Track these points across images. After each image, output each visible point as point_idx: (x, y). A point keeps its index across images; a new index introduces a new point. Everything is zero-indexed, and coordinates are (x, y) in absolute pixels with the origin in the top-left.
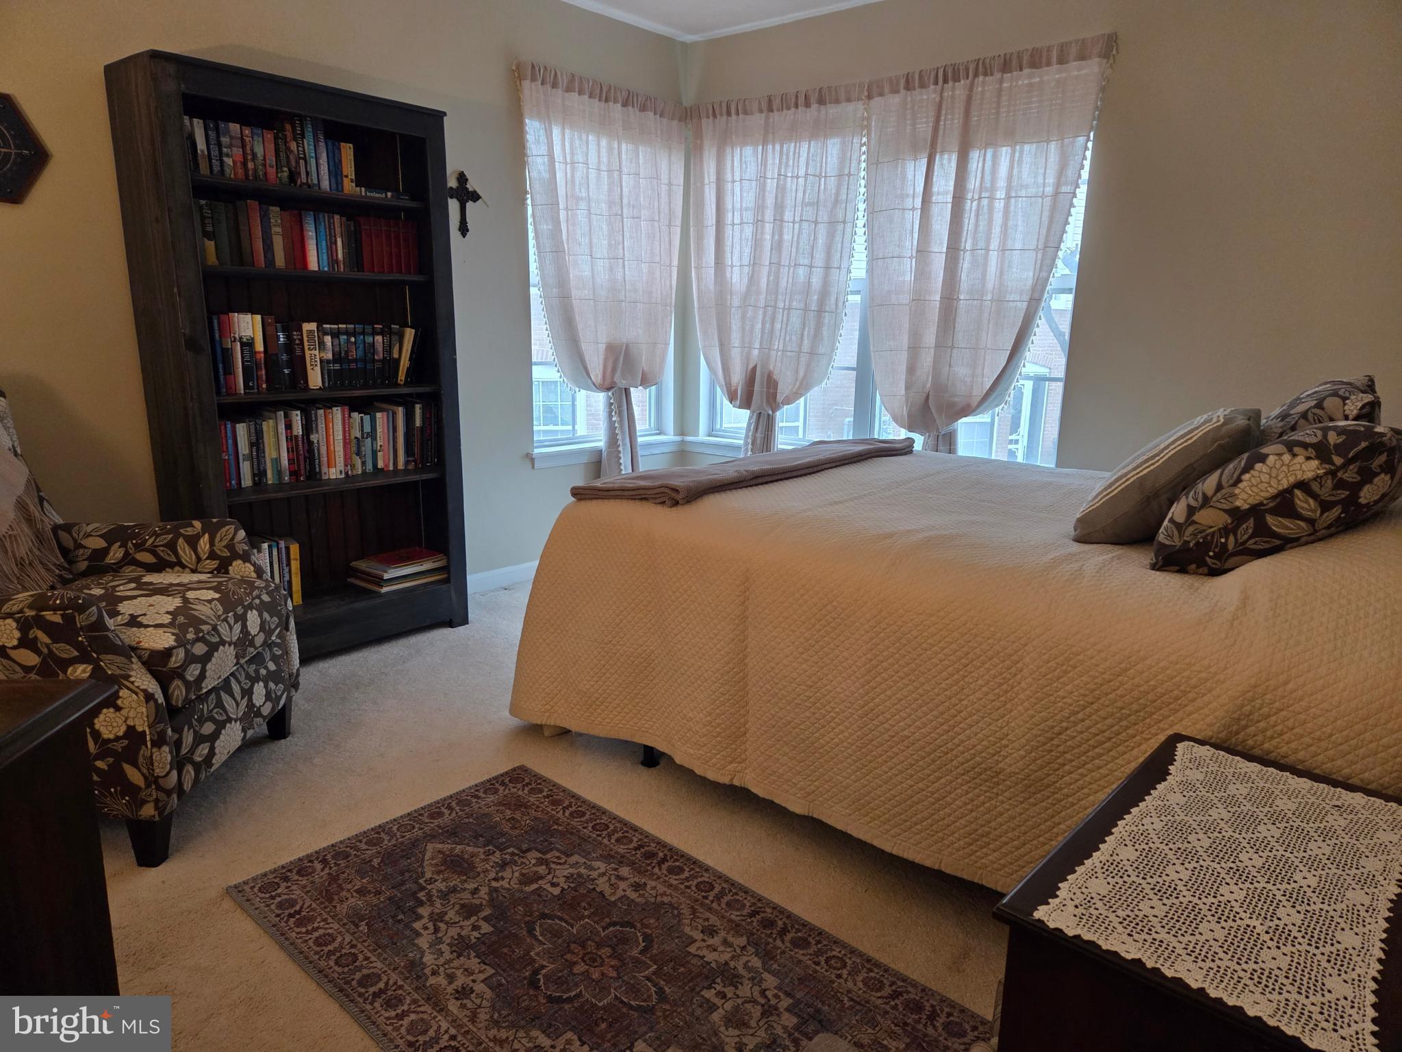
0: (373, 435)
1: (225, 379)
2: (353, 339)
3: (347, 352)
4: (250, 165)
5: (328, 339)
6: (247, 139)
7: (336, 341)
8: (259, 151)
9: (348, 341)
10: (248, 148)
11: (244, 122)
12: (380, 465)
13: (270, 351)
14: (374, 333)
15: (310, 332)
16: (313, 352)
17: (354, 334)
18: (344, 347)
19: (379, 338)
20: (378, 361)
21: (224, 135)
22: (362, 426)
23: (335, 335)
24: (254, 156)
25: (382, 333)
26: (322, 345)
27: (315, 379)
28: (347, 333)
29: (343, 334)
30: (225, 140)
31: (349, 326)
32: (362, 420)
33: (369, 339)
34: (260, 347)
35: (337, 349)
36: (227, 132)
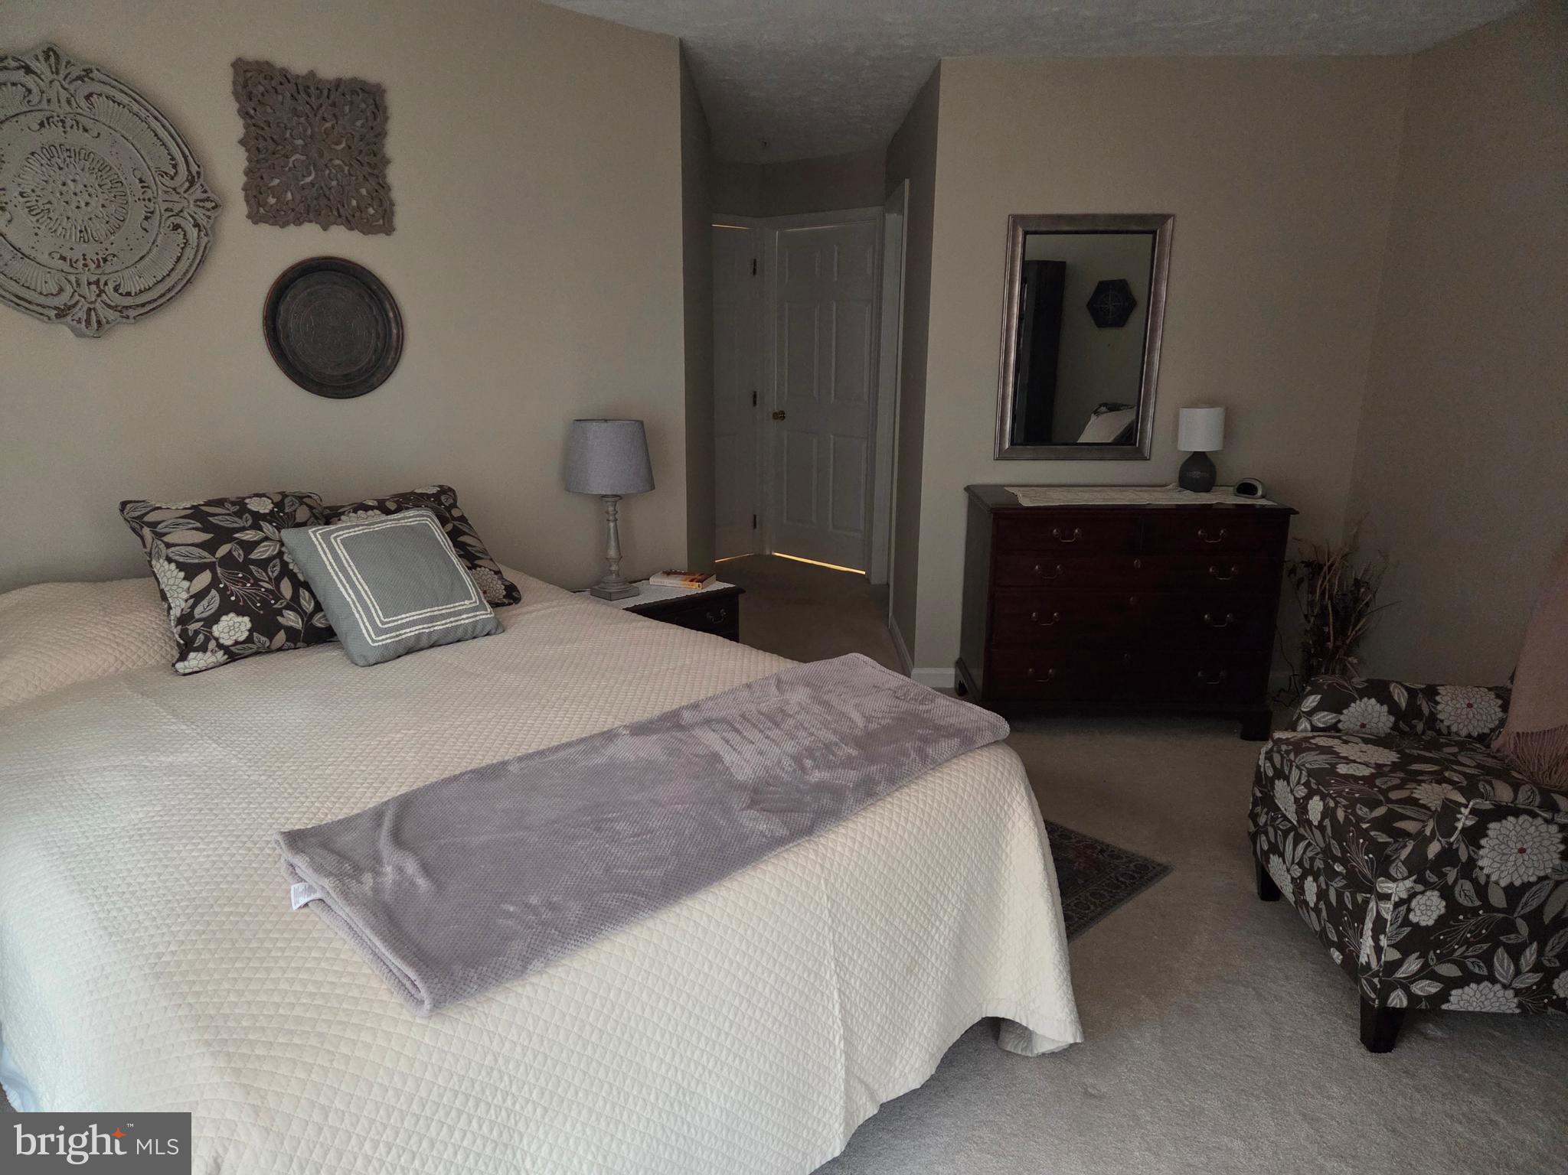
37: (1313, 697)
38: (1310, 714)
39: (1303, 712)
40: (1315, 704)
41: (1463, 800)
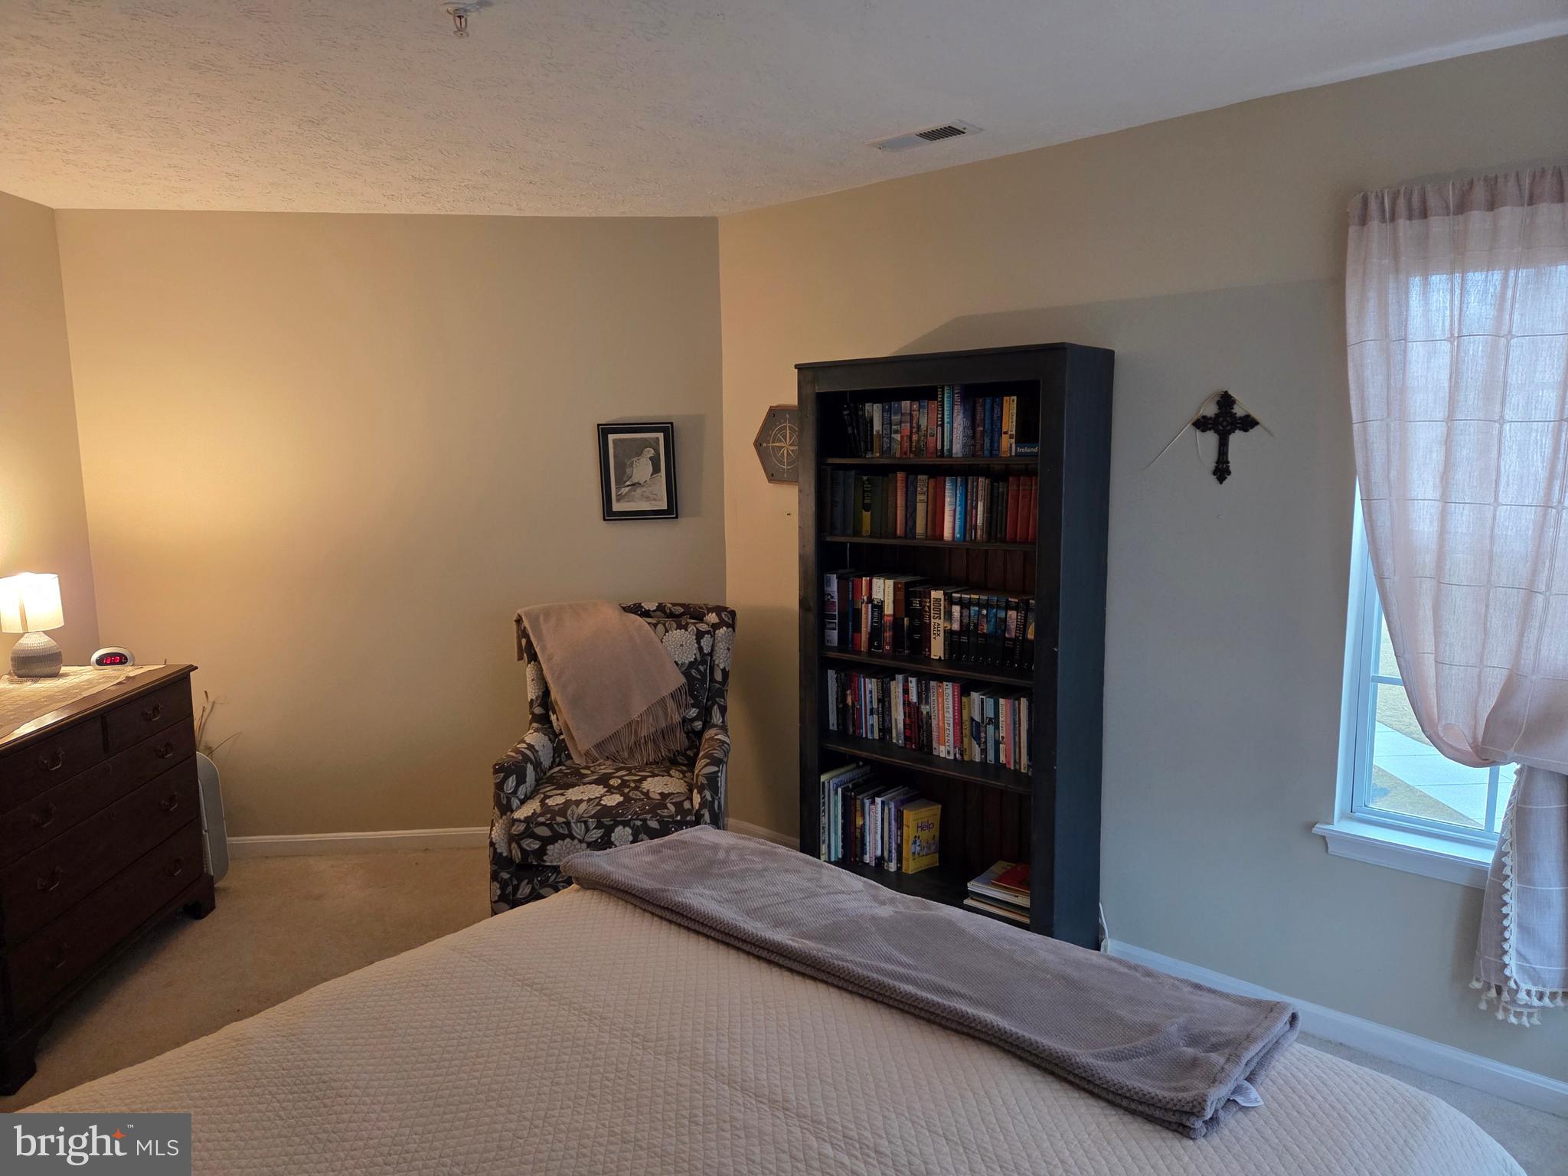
0: (995, 721)
1: (852, 635)
2: (984, 612)
3: (976, 625)
4: (915, 437)
5: (956, 609)
6: (915, 413)
7: (966, 612)
8: (923, 422)
9: (979, 612)
10: (914, 421)
11: (912, 399)
12: (1002, 759)
13: (897, 616)
14: (1008, 607)
15: (938, 600)
16: (937, 621)
17: (987, 605)
18: (974, 619)
19: (1012, 614)
20: (1010, 639)
21: (896, 414)
22: (982, 709)
23: (965, 605)
24: (919, 427)
25: (1016, 608)
26: (949, 615)
27: (937, 648)
28: (978, 603)
29: (974, 605)
30: (896, 418)
31: (982, 597)
32: (982, 702)
33: (1002, 614)
34: (889, 610)
35: (966, 620)
36: (899, 411)
37: (511, 778)
38: (515, 792)
39: (510, 794)
40: (515, 783)
41: (716, 769)
